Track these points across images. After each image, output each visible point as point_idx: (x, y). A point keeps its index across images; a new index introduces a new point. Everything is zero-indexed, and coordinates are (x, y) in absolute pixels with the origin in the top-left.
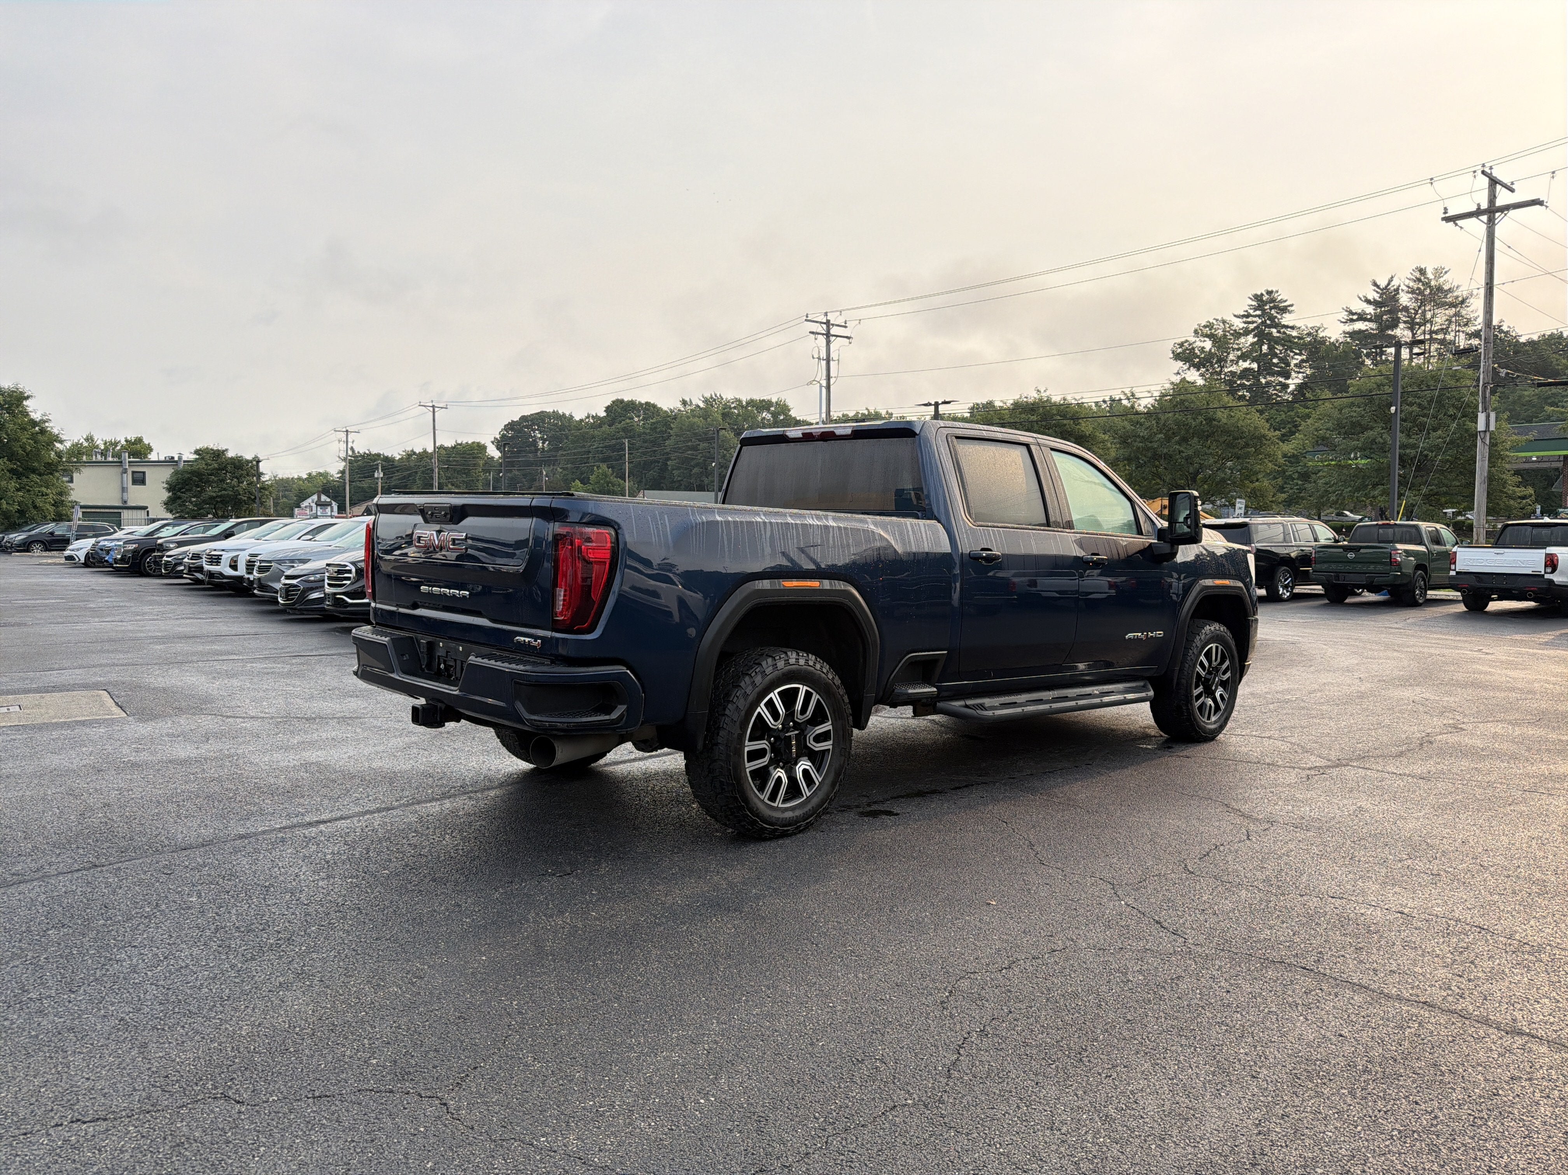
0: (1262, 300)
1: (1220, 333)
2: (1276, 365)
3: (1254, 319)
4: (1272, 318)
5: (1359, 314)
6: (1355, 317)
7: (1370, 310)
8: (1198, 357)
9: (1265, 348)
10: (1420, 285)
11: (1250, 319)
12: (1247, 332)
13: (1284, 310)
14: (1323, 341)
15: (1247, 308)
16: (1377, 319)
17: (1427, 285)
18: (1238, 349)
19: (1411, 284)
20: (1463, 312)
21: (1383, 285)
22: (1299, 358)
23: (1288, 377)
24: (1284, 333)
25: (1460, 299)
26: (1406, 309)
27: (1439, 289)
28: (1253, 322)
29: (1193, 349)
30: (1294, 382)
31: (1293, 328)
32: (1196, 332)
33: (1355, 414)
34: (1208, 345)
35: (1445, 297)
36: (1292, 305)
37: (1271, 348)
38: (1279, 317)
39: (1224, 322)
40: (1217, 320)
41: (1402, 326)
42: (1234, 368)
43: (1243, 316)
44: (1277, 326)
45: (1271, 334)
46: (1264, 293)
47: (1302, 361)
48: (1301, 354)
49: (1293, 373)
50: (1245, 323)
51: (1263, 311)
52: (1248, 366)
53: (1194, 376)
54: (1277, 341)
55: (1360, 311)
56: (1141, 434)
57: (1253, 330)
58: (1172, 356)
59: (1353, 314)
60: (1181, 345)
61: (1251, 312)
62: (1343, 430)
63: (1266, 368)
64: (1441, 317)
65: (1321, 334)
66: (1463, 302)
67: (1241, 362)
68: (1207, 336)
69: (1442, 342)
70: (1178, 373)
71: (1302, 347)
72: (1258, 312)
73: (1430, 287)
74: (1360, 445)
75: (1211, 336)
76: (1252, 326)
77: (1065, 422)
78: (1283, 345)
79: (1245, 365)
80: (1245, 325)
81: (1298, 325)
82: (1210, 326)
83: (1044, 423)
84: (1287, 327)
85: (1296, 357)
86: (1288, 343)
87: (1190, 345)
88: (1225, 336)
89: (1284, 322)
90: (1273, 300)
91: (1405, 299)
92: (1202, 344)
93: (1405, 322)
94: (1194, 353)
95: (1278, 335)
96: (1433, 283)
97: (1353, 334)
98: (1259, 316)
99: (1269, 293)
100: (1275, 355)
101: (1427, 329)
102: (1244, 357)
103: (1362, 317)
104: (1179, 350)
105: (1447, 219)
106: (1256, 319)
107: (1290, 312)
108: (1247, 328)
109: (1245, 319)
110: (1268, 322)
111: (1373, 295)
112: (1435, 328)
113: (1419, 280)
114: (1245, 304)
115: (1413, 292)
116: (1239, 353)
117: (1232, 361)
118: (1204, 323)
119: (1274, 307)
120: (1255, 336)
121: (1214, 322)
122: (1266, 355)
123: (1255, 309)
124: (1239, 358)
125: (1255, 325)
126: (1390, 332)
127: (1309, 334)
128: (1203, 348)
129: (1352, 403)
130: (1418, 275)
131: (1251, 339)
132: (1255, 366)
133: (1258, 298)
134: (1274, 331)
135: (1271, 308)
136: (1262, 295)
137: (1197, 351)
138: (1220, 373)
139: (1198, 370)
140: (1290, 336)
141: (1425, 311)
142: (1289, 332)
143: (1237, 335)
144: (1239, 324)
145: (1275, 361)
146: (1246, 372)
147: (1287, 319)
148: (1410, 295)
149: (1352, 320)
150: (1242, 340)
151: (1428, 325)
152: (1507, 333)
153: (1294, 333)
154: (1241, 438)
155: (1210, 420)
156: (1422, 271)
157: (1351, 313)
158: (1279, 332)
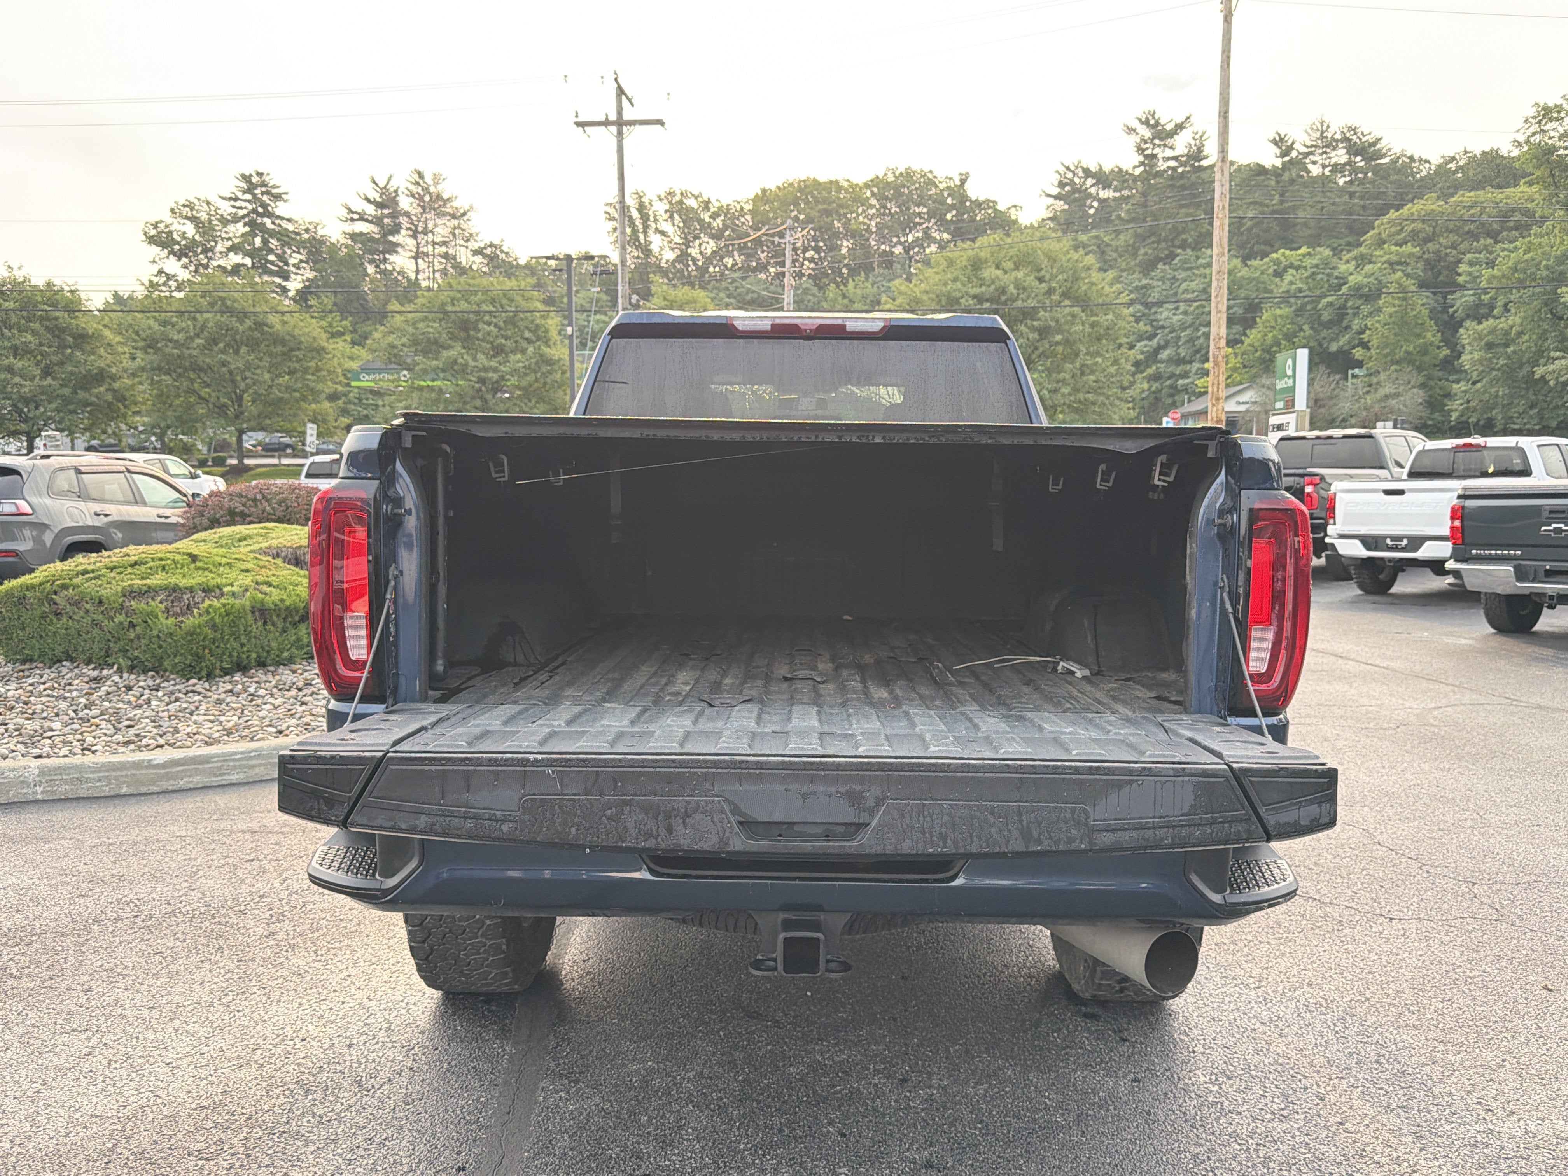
0: (250, 182)
1: (203, 216)
2: (272, 263)
3: (243, 204)
4: (264, 205)
5: (359, 214)
6: (356, 216)
7: (371, 210)
8: (178, 243)
9: (258, 241)
10: (420, 190)
11: (238, 204)
12: (236, 219)
13: (278, 197)
14: (322, 242)
15: (235, 190)
16: (377, 221)
17: (426, 190)
18: (229, 239)
19: (413, 188)
20: (465, 226)
21: (382, 185)
22: (299, 257)
23: (286, 278)
24: (280, 225)
25: (462, 211)
26: (407, 214)
27: (439, 197)
28: (241, 208)
29: (171, 232)
30: (294, 285)
31: (289, 220)
32: (172, 211)
33: (431, 330)
34: (190, 230)
35: (445, 205)
36: (286, 193)
37: (265, 242)
38: (273, 205)
39: (208, 203)
40: (199, 200)
41: (403, 232)
42: (222, 262)
43: (230, 199)
44: (270, 215)
45: (264, 224)
46: (254, 174)
47: (301, 261)
48: (299, 253)
49: (292, 276)
50: (234, 207)
51: (254, 195)
52: (241, 262)
53: (173, 266)
54: (272, 234)
55: (360, 210)
56: (175, 338)
57: (243, 217)
58: (144, 238)
59: (353, 212)
60: (155, 226)
61: (240, 195)
62: (419, 348)
63: (262, 267)
64: (442, 228)
65: (321, 232)
66: (464, 214)
67: (231, 254)
68: (187, 218)
69: (446, 256)
70: (154, 261)
71: (302, 244)
72: (248, 196)
73: (430, 193)
74: (441, 366)
75: (193, 219)
76: (241, 213)
77: (57, 314)
78: (278, 240)
79: (236, 259)
80: (234, 211)
81: (295, 218)
82: (190, 206)
83: (24, 313)
84: (282, 218)
85: (294, 255)
86: (286, 238)
87: (167, 226)
88: (210, 221)
89: (278, 212)
90: (264, 184)
91: (405, 203)
92: (183, 228)
93: (408, 229)
94: (173, 239)
95: (273, 227)
96: (432, 189)
97: (354, 236)
98: (249, 201)
99: (260, 174)
100: (271, 251)
101: (430, 240)
102: (234, 249)
103: (362, 218)
104: (153, 232)
105: (578, 124)
106: (247, 204)
107: (285, 201)
108: (236, 214)
109: (232, 203)
110: (260, 210)
111: (375, 195)
112: (438, 239)
113: (417, 183)
114: (232, 186)
115: (413, 196)
116: (230, 243)
117: (221, 253)
118: (182, 202)
119: (268, 193)
120: (245, 225)
121: (196, 202)
122: (260, 249)
123: (244, 192)
124: (230, 249)
125: (245, 211)
126: (391, 238)
127: (307, 230)
128: (184, 233)
129: (426, 317)
130: (416, 177)
131: (240, 228)
132: (248, 261)
133: (246, 178)
134: (267, 221)
135: (263, 193)
136: (251, 175)
137: (175, 236)
138: (206, 267)
139: (179, 259)
140: (286, 229)
141: (427, 219)
142: (284, 224)
143: (225, 222)
144: (226, 209)
145: (271, 257)
146: (236, 269)
147: (281, 209)
148: (412, 200)
149: (352, 220)
150: (231, 228)
151: (430, 235)
152: (507, 253)
153: (291, 227)
154: (299, 349)
155: (260, 325)
156: (421, 175)
157: (350, 211)
158: (273, 223)
